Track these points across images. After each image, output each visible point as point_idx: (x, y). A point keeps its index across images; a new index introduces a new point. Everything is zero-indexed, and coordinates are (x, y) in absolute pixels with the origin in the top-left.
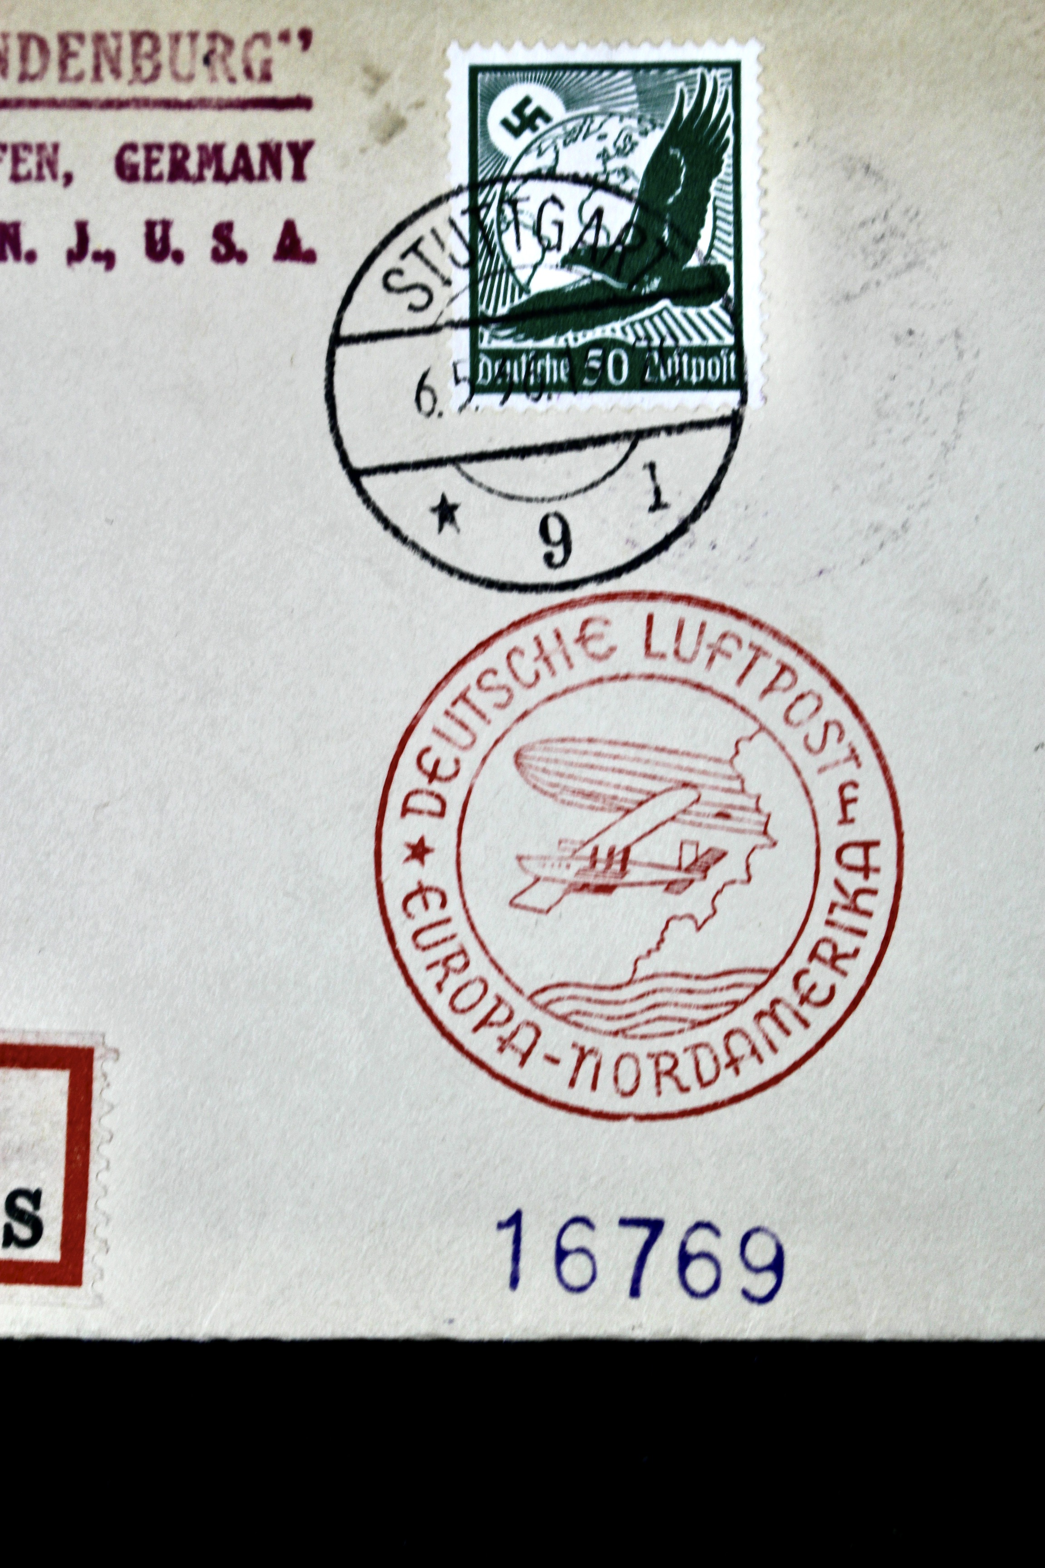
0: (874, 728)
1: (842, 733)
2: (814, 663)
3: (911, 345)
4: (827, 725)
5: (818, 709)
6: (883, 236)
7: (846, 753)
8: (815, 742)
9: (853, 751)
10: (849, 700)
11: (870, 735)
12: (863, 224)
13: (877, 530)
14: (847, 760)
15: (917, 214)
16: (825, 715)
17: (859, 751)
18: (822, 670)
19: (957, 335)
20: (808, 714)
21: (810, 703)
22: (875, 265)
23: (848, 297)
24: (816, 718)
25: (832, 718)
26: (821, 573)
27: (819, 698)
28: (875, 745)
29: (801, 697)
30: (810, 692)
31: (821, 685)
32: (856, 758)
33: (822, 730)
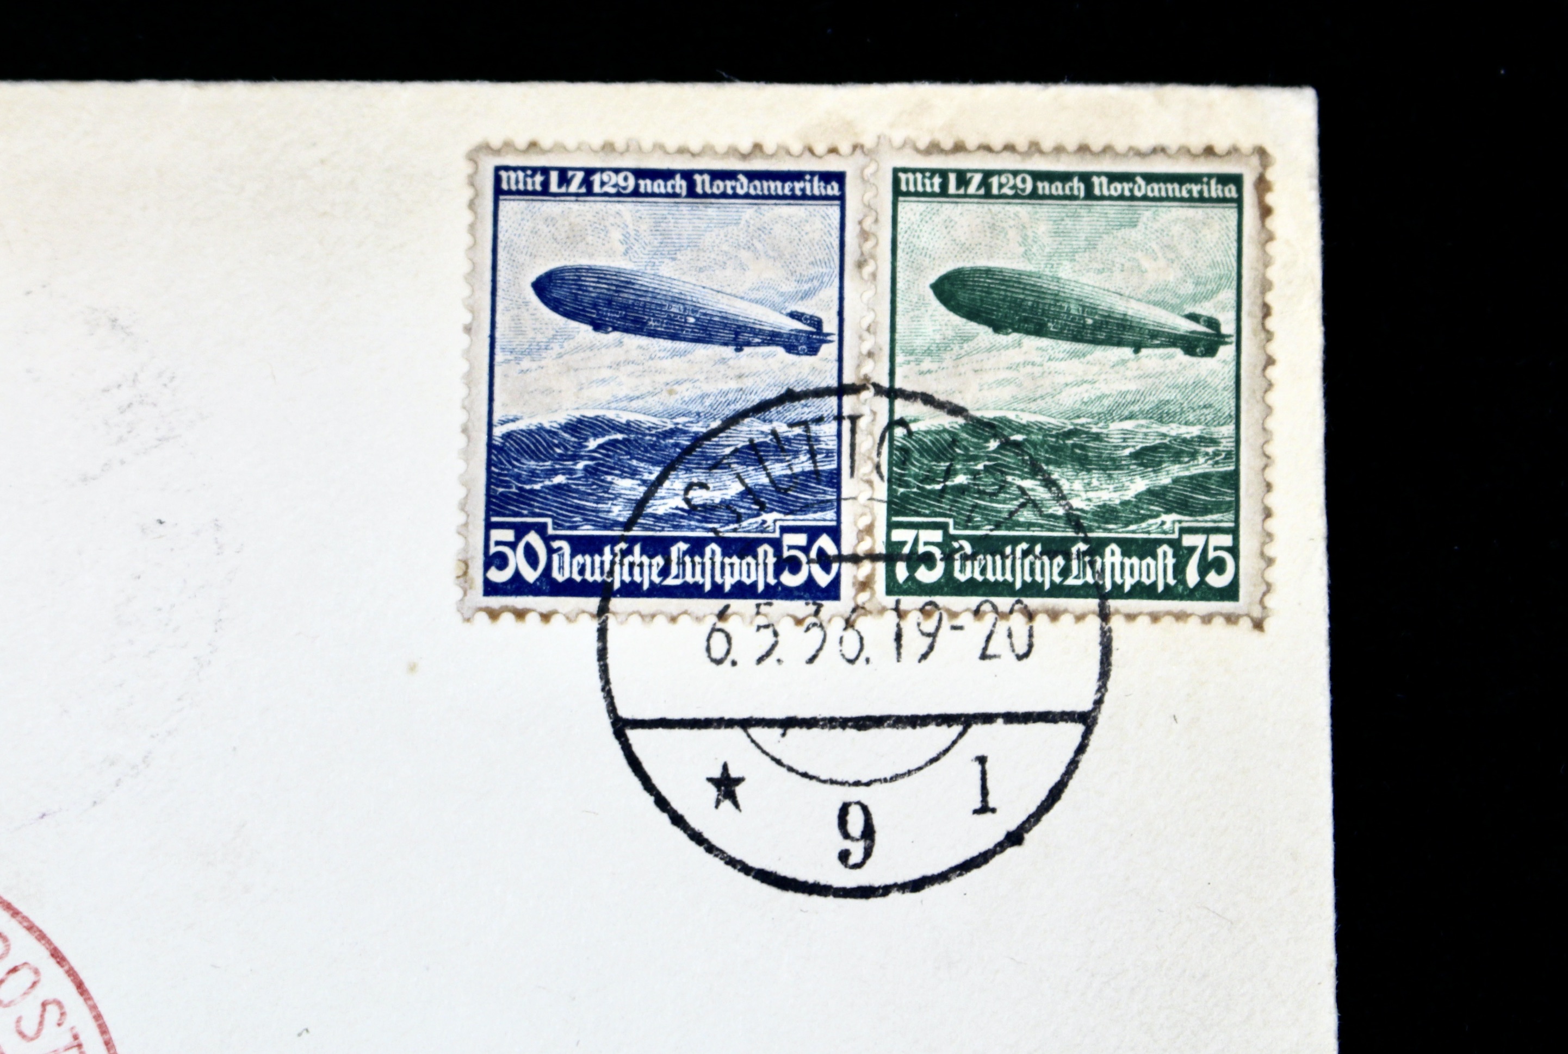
0: (102, 1009)
1: (63, 1014)
2: (31, 928)
3: (161, 537)
4: (44, 1005)
5: (34, 984)
6: (130, 405)
7: (68, 1040)
8: (29, 1027)
9: (76, 1037)
10: (72, 974)
11: (98, 1017)
12: (106, 391)
13: (113, 764)
14: (67, 1049)
15: (173, 378)
16: (42, 993)
17: (82, 1039)
18: (42, 937)
19: (218, 527)
20: (22, 992)
21: (25, 977)
22: (121, 439)
23: (85, 479)
24: (30, 998)
25: (50, 997)
26: (43, 816)
27: (36, 972)
28: (103, 1030)
29: (14, 970)
30: (25, 964)
31: (40, 955)
32: (80, 1046)
33: (38, 1010)
